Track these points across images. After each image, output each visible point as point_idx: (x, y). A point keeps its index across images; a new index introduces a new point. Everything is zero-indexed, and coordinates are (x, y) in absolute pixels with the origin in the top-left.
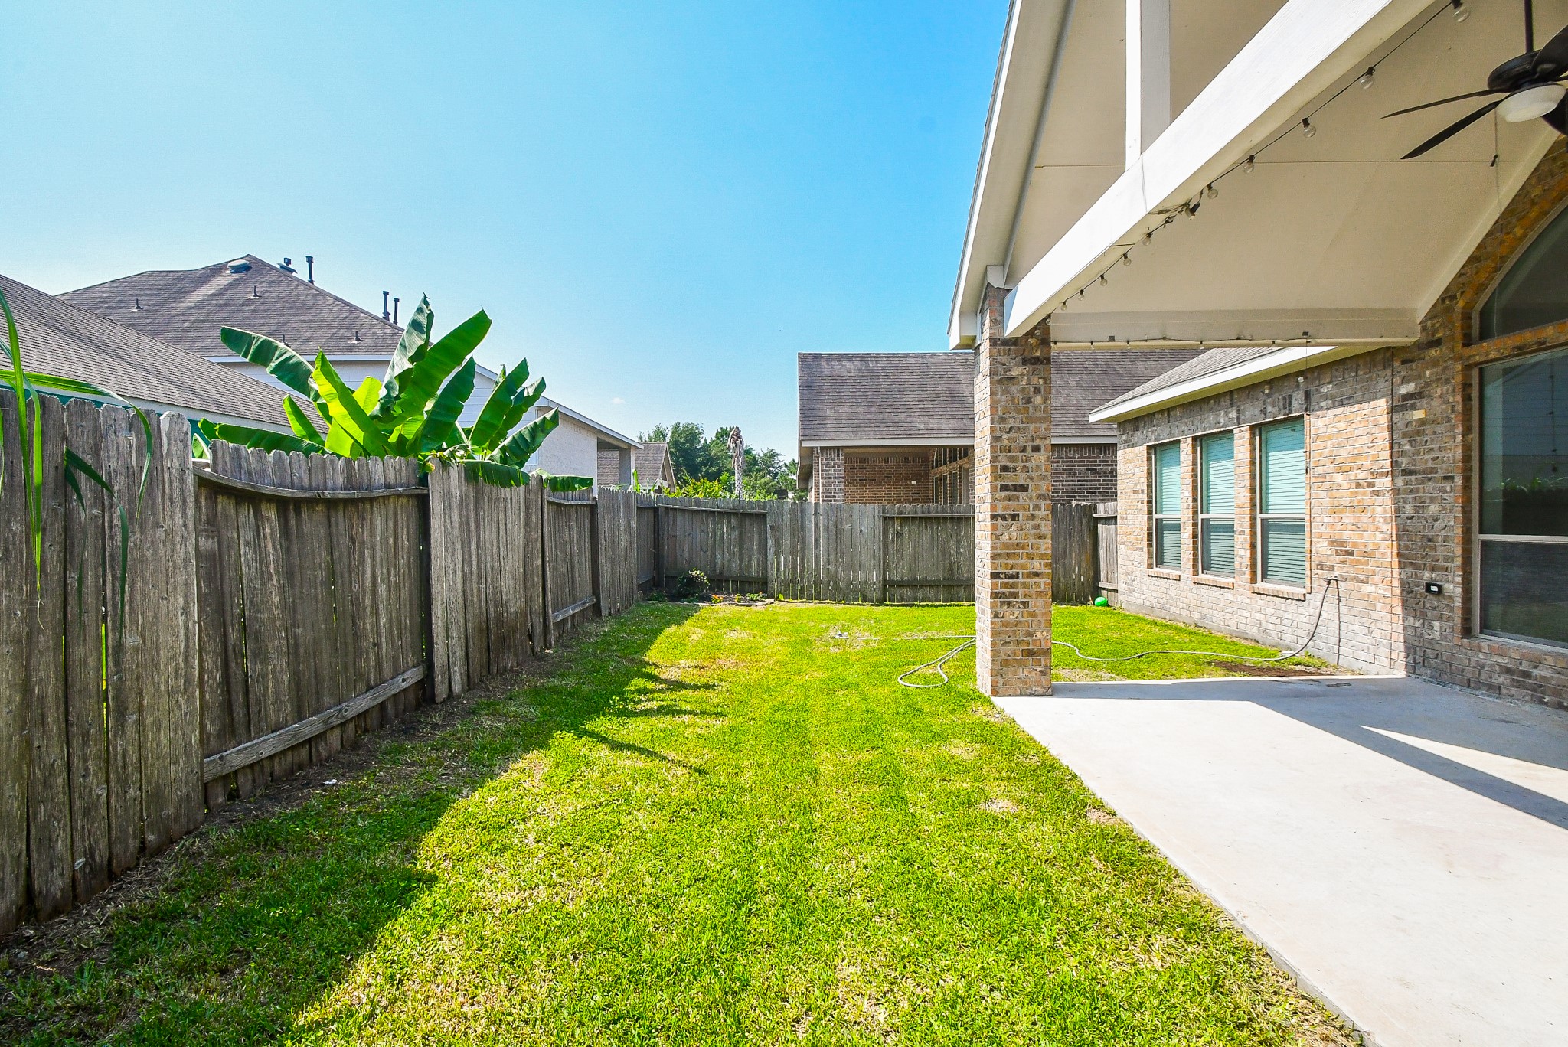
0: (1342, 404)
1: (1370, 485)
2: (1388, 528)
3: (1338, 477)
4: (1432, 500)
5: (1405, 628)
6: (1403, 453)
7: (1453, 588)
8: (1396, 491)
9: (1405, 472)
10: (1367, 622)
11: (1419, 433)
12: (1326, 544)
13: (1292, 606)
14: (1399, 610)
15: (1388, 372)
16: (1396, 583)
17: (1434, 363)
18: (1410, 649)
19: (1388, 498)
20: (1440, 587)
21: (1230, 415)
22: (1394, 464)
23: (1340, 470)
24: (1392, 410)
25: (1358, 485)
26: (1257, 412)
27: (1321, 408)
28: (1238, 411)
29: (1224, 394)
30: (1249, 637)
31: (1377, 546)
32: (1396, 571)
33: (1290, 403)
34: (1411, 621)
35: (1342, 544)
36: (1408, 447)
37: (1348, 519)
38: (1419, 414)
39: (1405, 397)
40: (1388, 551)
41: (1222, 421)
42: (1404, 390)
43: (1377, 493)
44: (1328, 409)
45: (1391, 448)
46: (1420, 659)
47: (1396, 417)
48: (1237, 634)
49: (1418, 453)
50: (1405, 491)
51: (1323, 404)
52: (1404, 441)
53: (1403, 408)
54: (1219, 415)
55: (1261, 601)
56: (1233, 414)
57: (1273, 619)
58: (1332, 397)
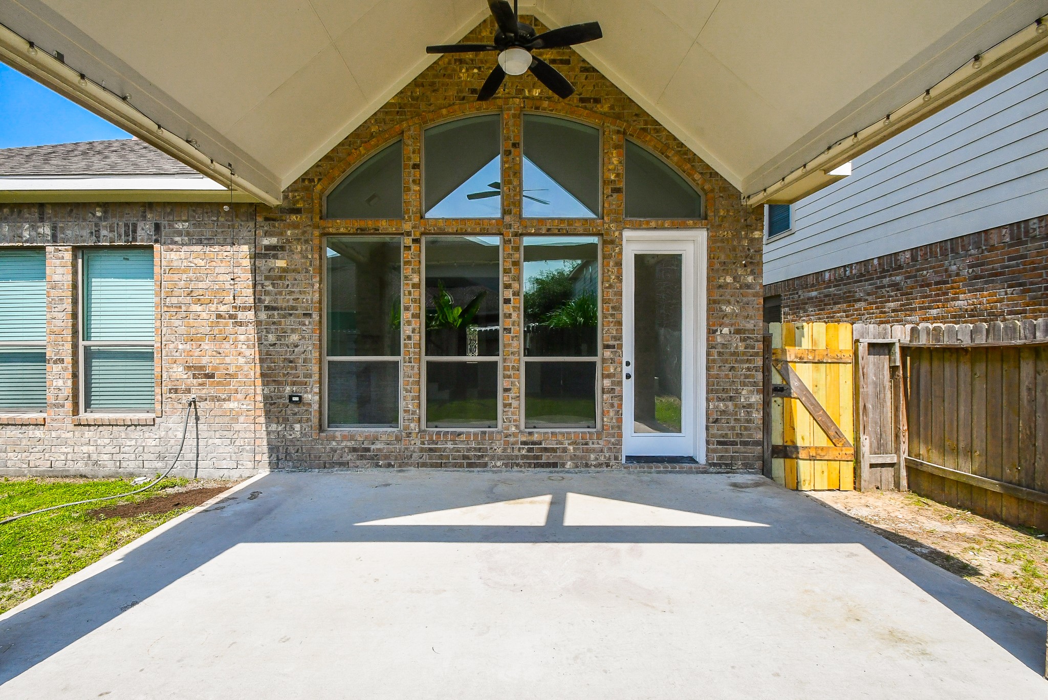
0: (200, 242)
1: (231, 317)
2: (252, 353)
3: (197, 308)
4: (293, 331)
5: (268, 433)
6: (267, 293)
7: (311, 397)
8: (258, 323)
9: (267, 308)
10: (229, 434)
11: (280, 278)
12: (181, 369)
13: (135, 433)
14: (262, 420)
15: (251, 224)
16: (259, 398)
17: (295, 226)
18: (272, 449)
19: (251, 329)
20: (300, 397)
21: (41, 230)
22: (258, 301)
23: (198, 301)
24: (255, 256)
25: (219, 316)
26: (85, 233)
27: (176, 243)
28: (54, 229)
29: (30, 205)
30: (72, 473)
31: (240, 368)
32: (259, 390)
33: (135, 231)
34: (274, 427)
35: (202, 368)
36: (270, 288)
37: (207, 346)
38: (281, 263)
39: (268, 248)
40: (253, 372)
41: (26, 235)
42: (266, 242)
43: (241, 324)
44: (183, 245)
45: (255, 286)
46: (282, 456)
47: (260, 263)
48: (51, 474)
49: (280, 293)
50: (267, 323)
51: (177, 239)
52: (267, 283)
53: (266, 256)
54: (21, 227)
55: (89, 433)
56: (46, 230)
57: (109, 449)
58: (188, 234)
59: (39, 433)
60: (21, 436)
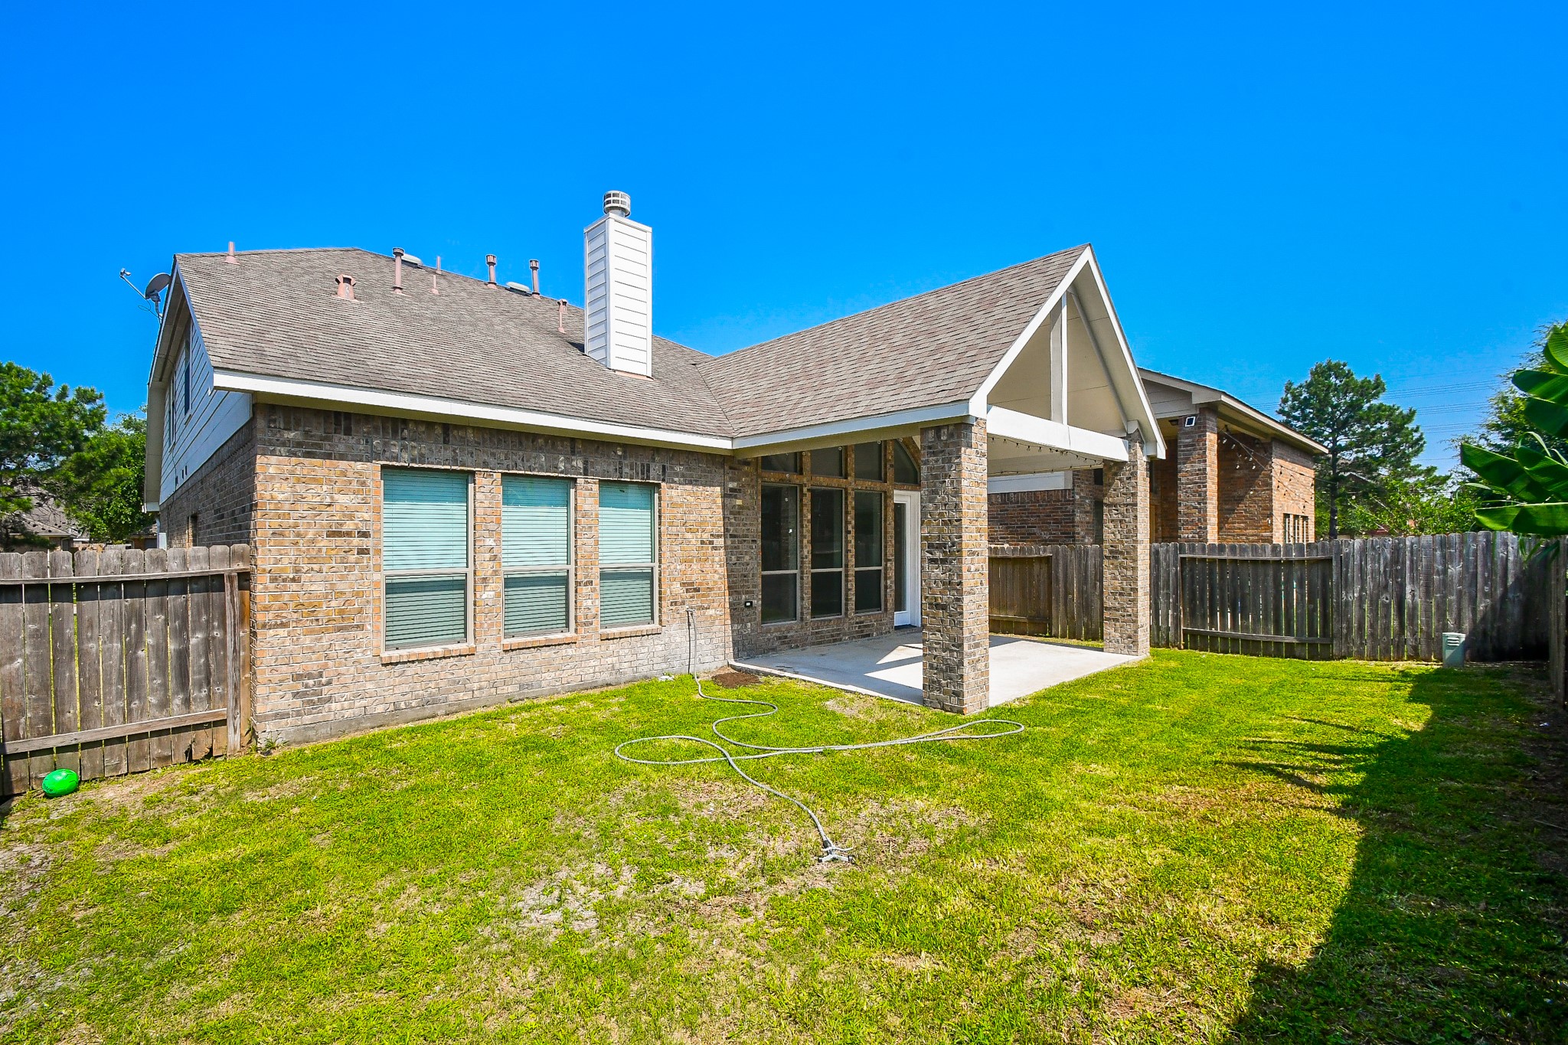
0: (690, 483)
1: (711, 543)
2: (723, 570)
3: (689, 535)
4: (746, 553)
5: (733, 631)
6: (731, 524)
7: (757, 603)
8: (726, 548)
9: (732, 536)
10: (710, 635)
11: (739, 513)
12: (679, 585)
13: (648, 641)
14: (729, 622)
15: (722, 471)
16: (727, 605)
17: (747, 474)
18: (735, 643)
19: (722, 551)
20: (751, 603)
22: (726, 530)
23: (690, 531)
24: (724, 496)
25: (703, 542)
27: (675, 482)
30: (600, 683)
31: (715, 582)
32: (727, 598)
33: (648, 471)
34: (736, 626)
35: (692, 584)
36: (733, 521)
37: (696, 566)
38: (739, 502)
39: (732, 490)
40: (723, 585)
41: (562, 466)
42: (730, 486)
43: (715, 548)
44: (680, 484)
45: (724, 518)
46: (741, 647)
47: (727, 501)
48: (581, 687)
49: (739, 525)
50: (732, 548)
51: (676, 479)
52: (732, 516)
53: (730, 496)
55: (613, 646)
57: (629, 658)
58: (683, 476)
59: (570, 651)
60: (555, 656)
